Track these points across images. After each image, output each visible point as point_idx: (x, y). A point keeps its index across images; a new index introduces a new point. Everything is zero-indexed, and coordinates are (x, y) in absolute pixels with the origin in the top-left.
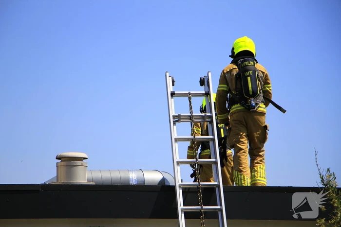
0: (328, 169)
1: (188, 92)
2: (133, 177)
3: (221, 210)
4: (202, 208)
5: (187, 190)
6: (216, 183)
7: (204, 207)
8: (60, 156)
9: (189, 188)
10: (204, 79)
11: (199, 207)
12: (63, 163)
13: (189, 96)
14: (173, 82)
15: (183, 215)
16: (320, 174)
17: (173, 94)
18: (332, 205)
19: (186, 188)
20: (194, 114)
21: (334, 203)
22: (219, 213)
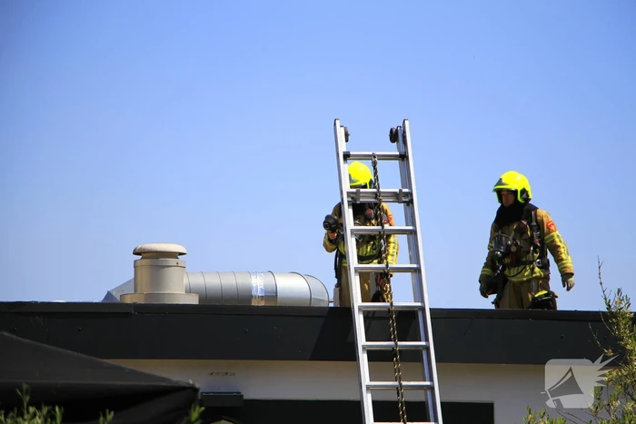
0: (619, 290)
1: (371, 153)
2: (258, 284)
3: (427, 348)
4: (396, 344)
5: (370, 315)
6: (419, 304)
7: (399, 343)
8: (140, 249)
9: (374, 312)
10: (397, 130)
11: (392, 343)
12: (145, 261)
13: (373, 159)
14: (347, 135)
15: (365, 356)
16: (605, 299)
17: (347, 156)
18: (623, 348)
19: (369, 312)
20: (381, 190)
21: (626, 345)
22: (424, 353)
